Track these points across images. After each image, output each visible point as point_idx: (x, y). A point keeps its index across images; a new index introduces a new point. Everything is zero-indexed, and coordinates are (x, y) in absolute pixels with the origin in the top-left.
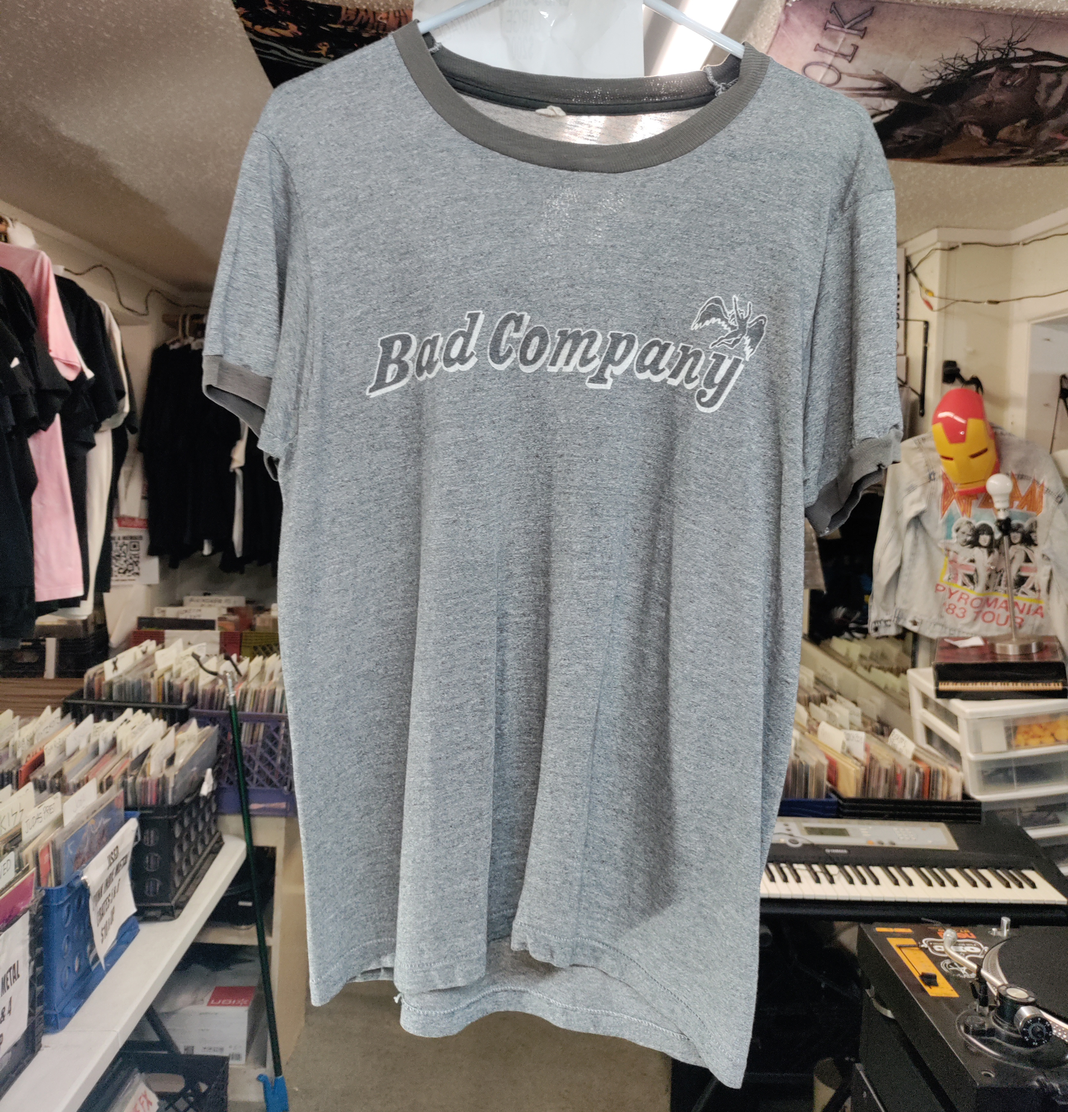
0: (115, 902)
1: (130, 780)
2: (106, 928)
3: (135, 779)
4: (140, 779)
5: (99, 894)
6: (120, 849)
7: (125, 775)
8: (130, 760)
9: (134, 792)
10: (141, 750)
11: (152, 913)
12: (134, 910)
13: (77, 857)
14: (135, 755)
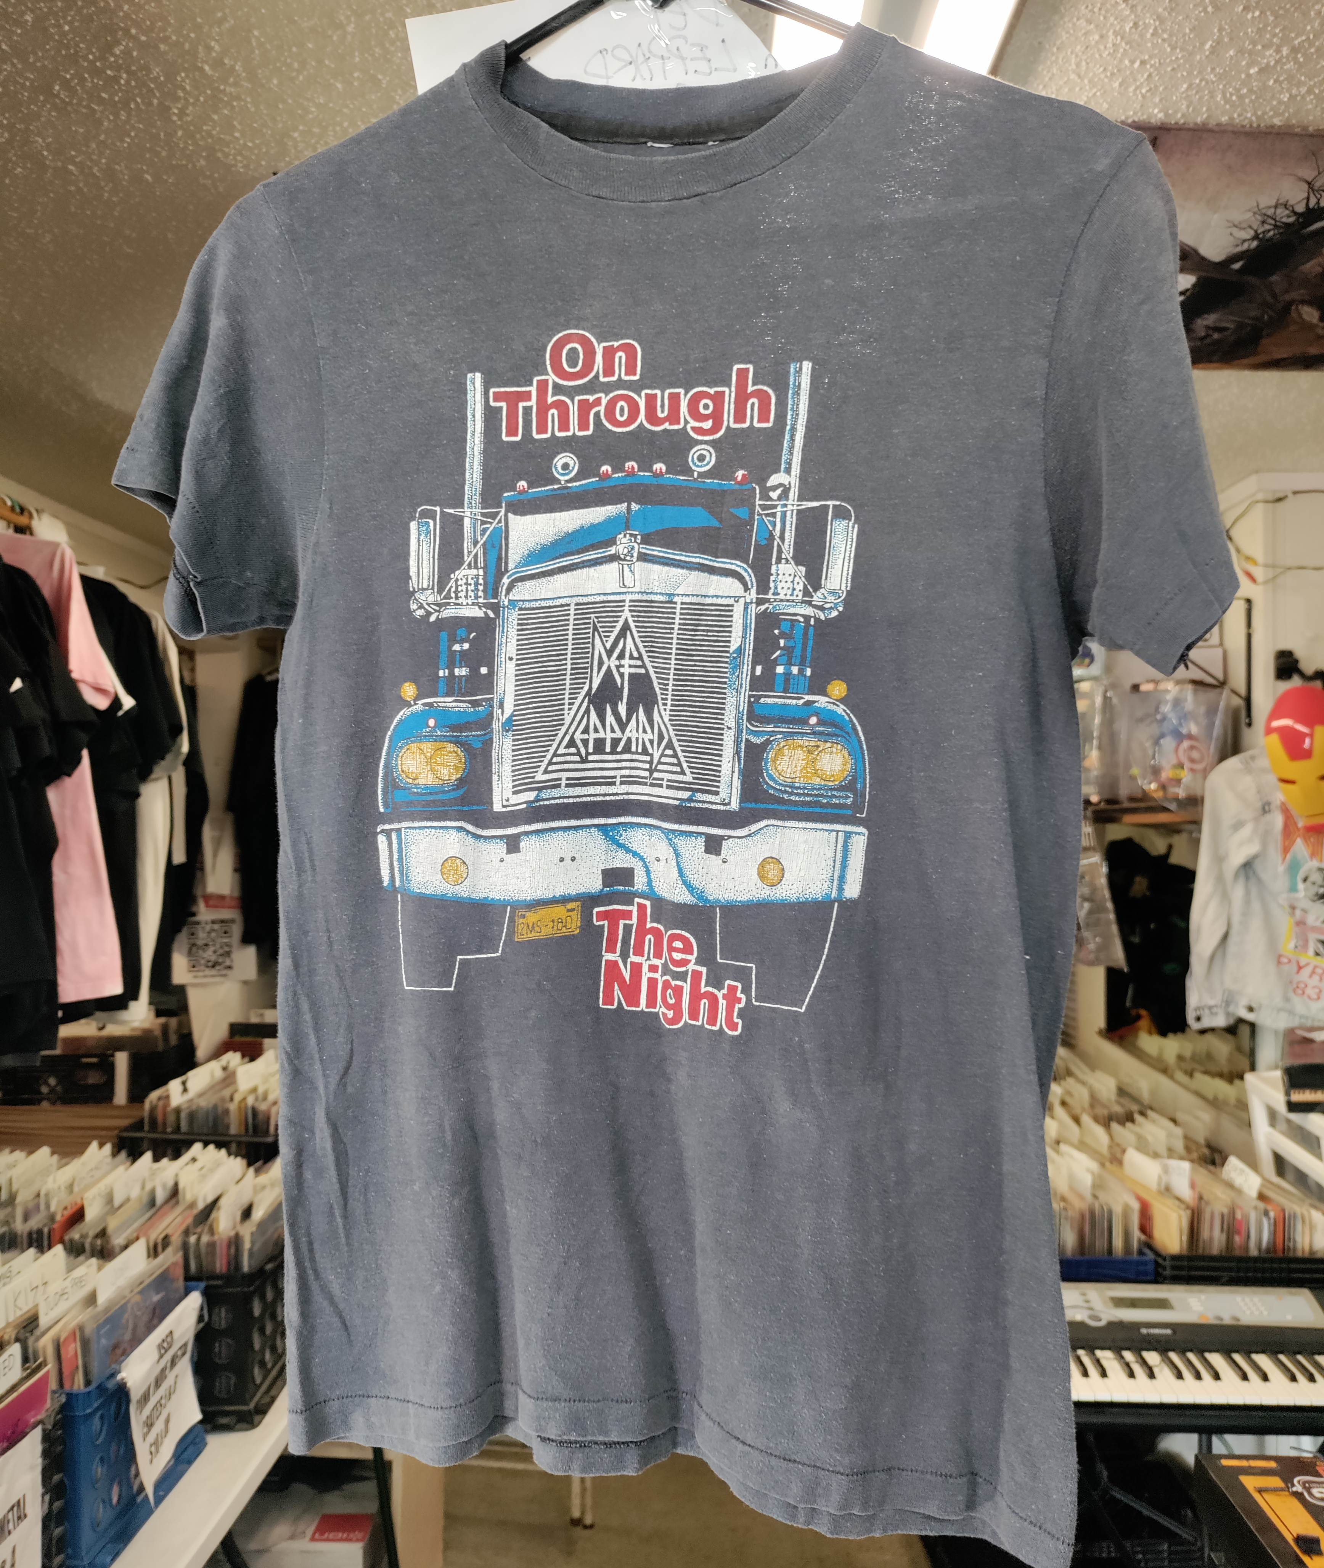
0: (170, 1407)
1: (193, 1239)
2: (156, 1444)
3: (199, 1239)
4: (205, 1239)
5: (146, 1398)
6: (176, 1335)
7: (187, 1233)
8: (195, 1211)
9: (198, 1257)
10: (210, 1199)
11: (224, 1421)
12: (199, 1416)
13: (115, 1347)
14: (201, 1205)
